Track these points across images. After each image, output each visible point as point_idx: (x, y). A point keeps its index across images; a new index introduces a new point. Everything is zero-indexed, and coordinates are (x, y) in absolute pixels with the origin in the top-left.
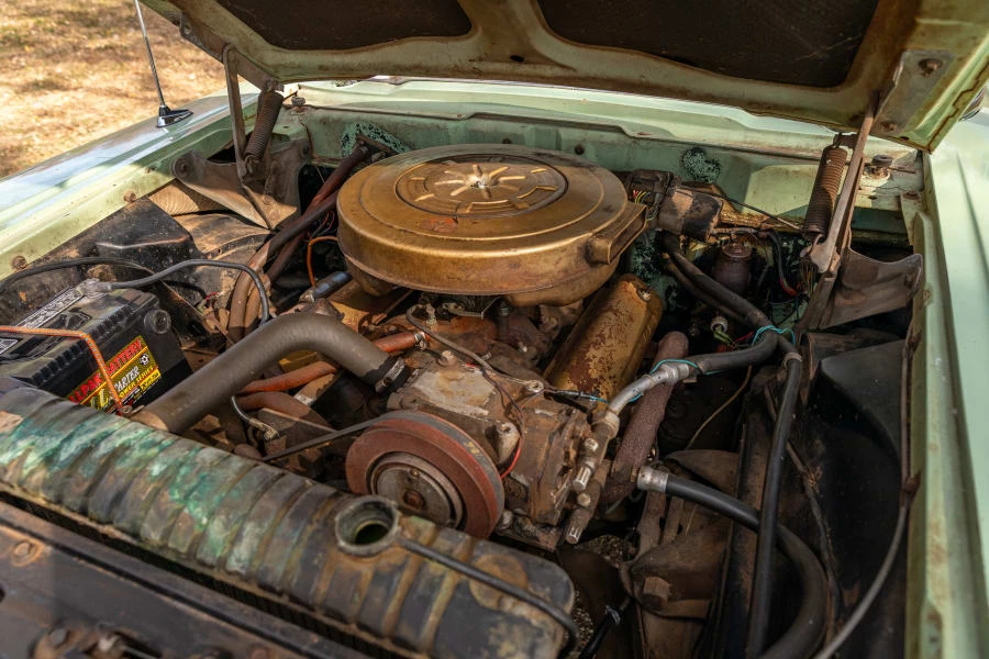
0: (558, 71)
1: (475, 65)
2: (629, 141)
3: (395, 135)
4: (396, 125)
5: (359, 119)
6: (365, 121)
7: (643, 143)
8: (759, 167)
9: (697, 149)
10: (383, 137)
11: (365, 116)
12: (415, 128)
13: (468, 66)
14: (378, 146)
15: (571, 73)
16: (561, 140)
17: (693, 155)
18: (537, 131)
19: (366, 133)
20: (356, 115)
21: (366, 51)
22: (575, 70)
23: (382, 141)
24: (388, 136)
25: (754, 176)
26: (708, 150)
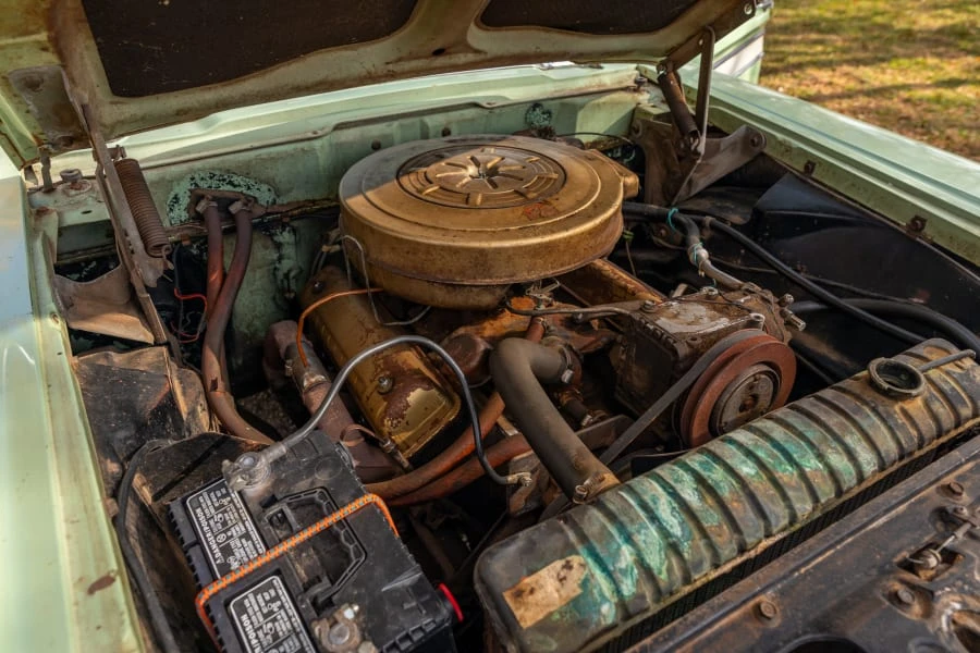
0: (471, 57)
1: (391, 67)
2: (487, 112)
3: (247, 175)
4: (248, 164)
5: (192, 170)
6: (203, 170)
7: (497, 111)
8: (582, 107)
9: (536, 104)
10: (231, 183)
11: (198, 164)
12: (273, 159)
13: (382, 69)
14: (228, 195)
15: (482, 57)
16: (428, 127)
17: (534, 110)
18: (401, 126)
19: (204, 185)
20: (184, 167)
21: (254, 77)
22: (486, 53)
23: (229, 188)
24: (235, 179)
25: (580, 115)
26: (543, 103)
